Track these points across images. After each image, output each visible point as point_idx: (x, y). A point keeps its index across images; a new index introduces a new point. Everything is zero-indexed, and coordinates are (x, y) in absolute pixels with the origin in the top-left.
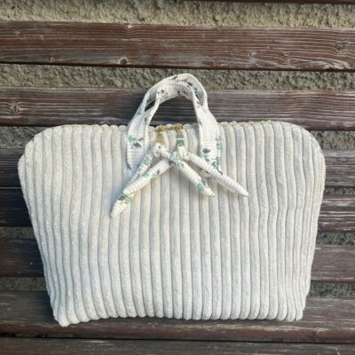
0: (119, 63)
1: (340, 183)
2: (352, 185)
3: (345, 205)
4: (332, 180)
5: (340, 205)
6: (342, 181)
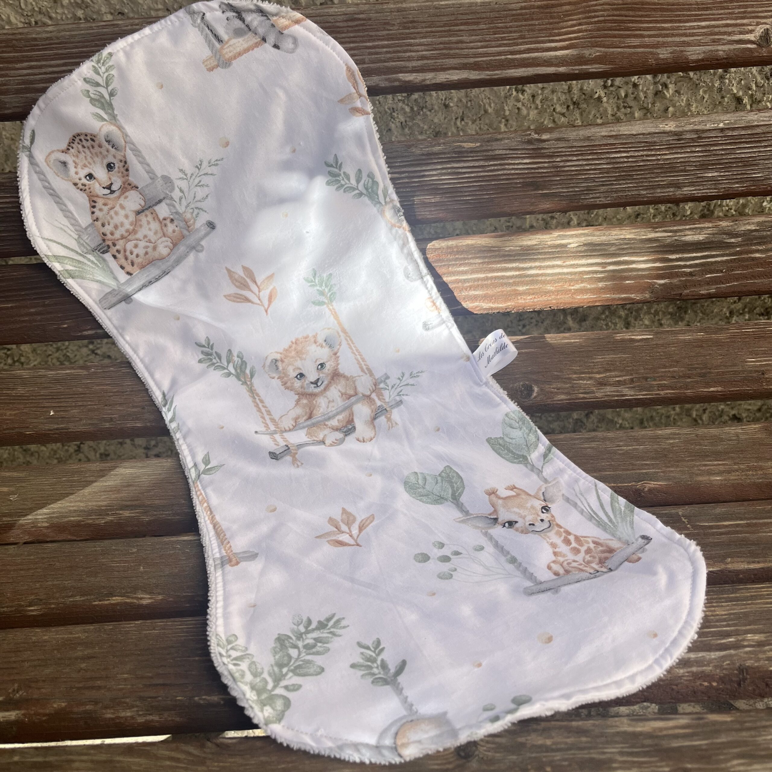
1: (687, 190)
2: (713, 192)
3: (701, 237)
4: (670, 185)
5: (689, 238)
6: (692, 184)
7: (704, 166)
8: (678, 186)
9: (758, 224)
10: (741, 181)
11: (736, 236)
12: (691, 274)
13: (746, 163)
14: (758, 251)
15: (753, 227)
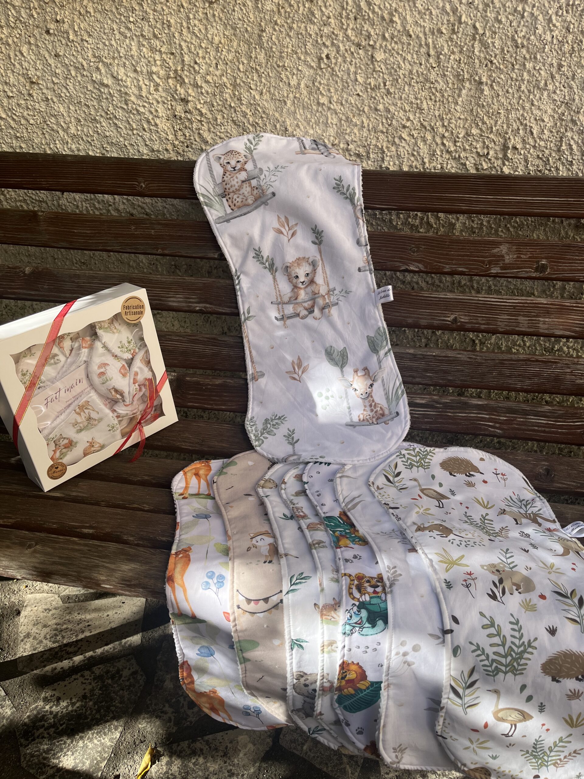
0: (216, 256)
1: (418, 380)
2: (430, 383)
3: (423, 402)
4: (410, 376)
5: (418, 401)
6: (421, 377)
7: (426, 370)
8: (414, 377)
9: (451, 400)
10: (442, 380)
11: (440, 403)
12: (418, 418)
13: (446, 372)
14: (450, 412)
15: (448, 401)
